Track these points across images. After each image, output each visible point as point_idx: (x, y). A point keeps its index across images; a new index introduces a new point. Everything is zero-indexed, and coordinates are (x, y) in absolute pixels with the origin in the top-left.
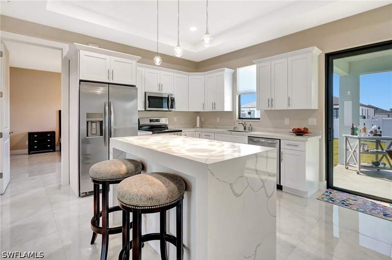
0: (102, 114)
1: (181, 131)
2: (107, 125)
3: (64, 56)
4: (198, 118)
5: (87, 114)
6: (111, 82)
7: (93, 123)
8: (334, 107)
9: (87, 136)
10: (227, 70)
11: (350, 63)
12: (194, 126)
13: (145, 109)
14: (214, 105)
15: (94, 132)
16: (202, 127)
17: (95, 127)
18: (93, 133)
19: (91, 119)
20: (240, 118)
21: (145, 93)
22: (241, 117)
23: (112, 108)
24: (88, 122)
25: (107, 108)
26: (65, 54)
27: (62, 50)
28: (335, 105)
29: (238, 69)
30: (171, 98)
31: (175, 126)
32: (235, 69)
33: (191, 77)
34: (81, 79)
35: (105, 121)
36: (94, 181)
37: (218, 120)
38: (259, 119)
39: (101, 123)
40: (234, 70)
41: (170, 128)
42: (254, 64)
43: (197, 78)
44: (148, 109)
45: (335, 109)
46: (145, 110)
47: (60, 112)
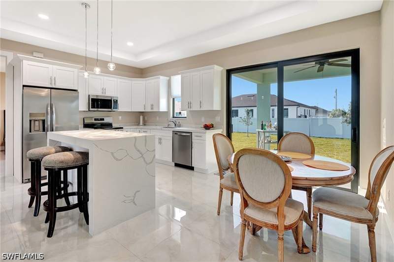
0: (44, 114)
1: (122, 128)
2: (49, 123)
3: (8, 63)
4: (141, 118)
5: (30, 114)
6: (54, 87)
7: (36, 122)
8: (285, 107)
9: (30, 132)
10: (161, 77)
11: (264, 74)
12: (138, 124)
13: (89, 109)
14: (152, 105)
15: (37, 128)
16: (145, 125)
17: (38, 125)
18: (36, 130)
19: (34, 118)
20: (173, 117)
21: (89, 95)
22: (175, 116)
23: (54, 109)
24: (30, 121)
25: (49, 108)
26: (9, 61)
27: (6, 57)
28: (285, 106)
29: (172, 77)
30: (114, 100)
31: (120, 124)
32: (170, 77)
33: (133, 82)
34: (24, 84)
35: (47, 120)
36: (30, 160)
37: (158, 118)
38: (186, 117)
39: (44, 121)
40: (168, 78)
41: (114, 126)
42: (179, 74)
43: (139, 83)
44: (91, 109)
45: (285, 109)
46: (89, 111)
47: (5, 111)
